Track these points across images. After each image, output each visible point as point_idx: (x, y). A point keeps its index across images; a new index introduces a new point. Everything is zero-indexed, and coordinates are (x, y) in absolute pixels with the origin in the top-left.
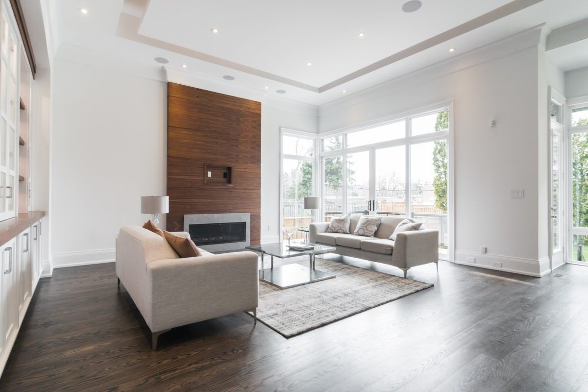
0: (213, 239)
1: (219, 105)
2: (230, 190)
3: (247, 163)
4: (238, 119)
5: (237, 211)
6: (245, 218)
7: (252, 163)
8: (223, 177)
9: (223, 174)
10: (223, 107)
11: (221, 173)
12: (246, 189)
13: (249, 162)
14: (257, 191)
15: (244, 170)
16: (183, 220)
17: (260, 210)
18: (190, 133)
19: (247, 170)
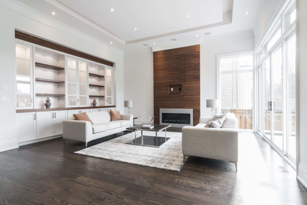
0: (175, 121)
1: (175, 54)
2: (181, 97)
3: (191, 81)
4: (185, 58)
5: (185, 107)
6: (190, 111)
7: (195, 81)
8: (179, 90)
9: (179, 89)
10: (177, 55)
11: (178, 88)
12: (190, 96)
13: (192, 81)
14: (198, 97)
15: (189, 85)
16: (159, 111)
17: (200, 107)
18: (162, 72)
19: (190, 85)
